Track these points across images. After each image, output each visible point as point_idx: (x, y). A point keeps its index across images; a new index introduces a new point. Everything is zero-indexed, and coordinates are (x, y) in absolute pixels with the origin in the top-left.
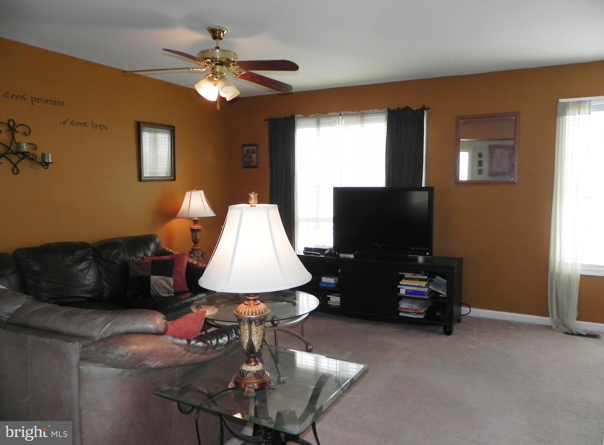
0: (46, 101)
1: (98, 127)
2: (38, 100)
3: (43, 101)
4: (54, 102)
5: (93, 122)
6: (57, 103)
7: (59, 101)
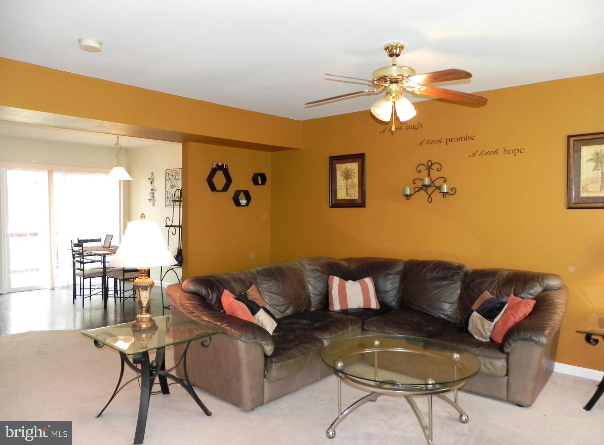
0: (458, 139)
1: (511, 152)
2: (451, 140)
3: (456, 140)
4: (465, 138)
5: (505, 148)
6: (468, 138)
7: (470, 136)
